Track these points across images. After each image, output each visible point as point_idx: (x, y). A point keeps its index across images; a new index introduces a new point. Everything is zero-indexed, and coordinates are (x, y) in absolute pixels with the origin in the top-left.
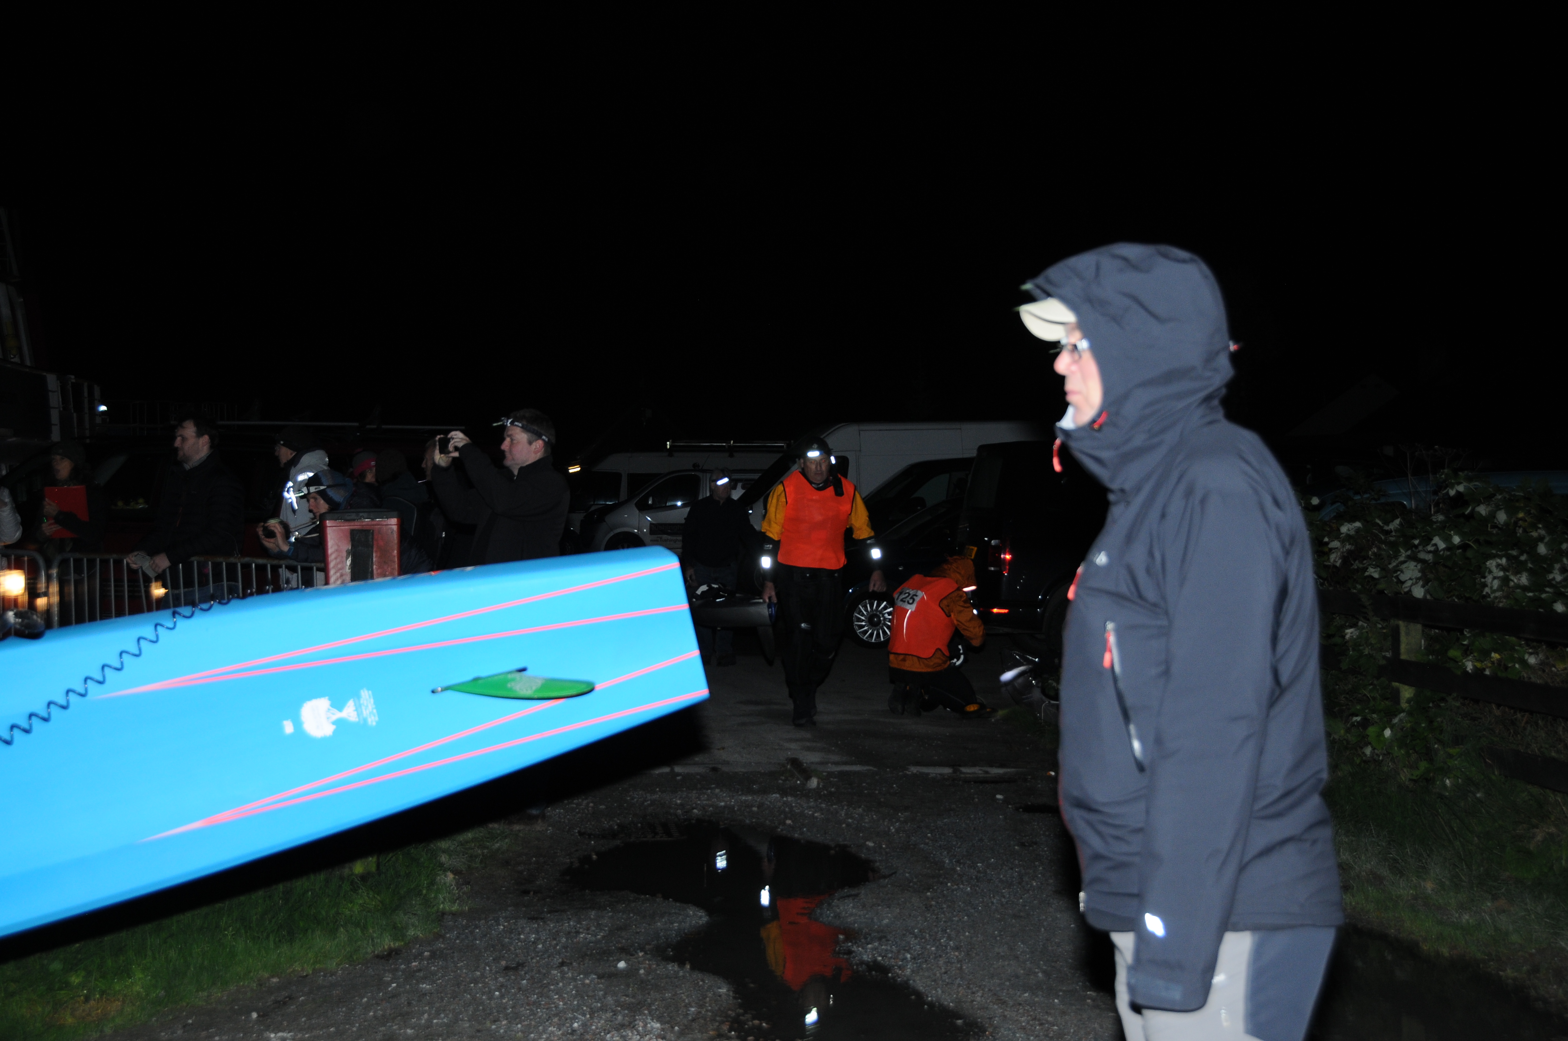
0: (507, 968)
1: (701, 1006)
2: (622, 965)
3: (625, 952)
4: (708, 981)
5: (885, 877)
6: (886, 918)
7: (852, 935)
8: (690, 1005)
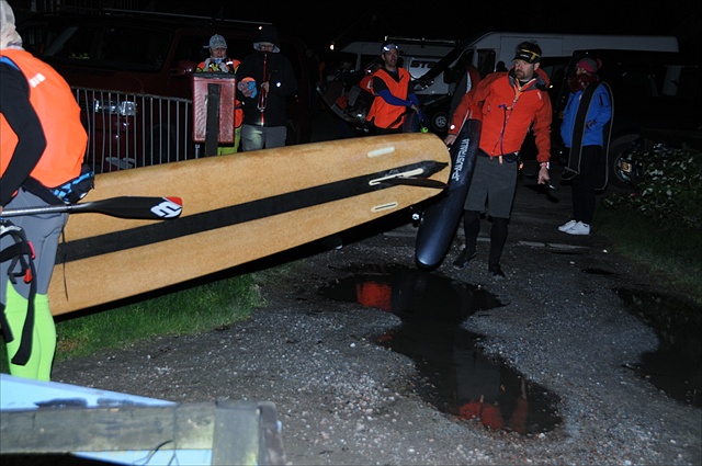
0: (288, 342)
1: (397, 373)
2: (353, 345)
3: (355, 338)
4: (402, 358)
5: (504, 305)
6: (505, 329)
7: (483, 337)
8: (390, 371)
